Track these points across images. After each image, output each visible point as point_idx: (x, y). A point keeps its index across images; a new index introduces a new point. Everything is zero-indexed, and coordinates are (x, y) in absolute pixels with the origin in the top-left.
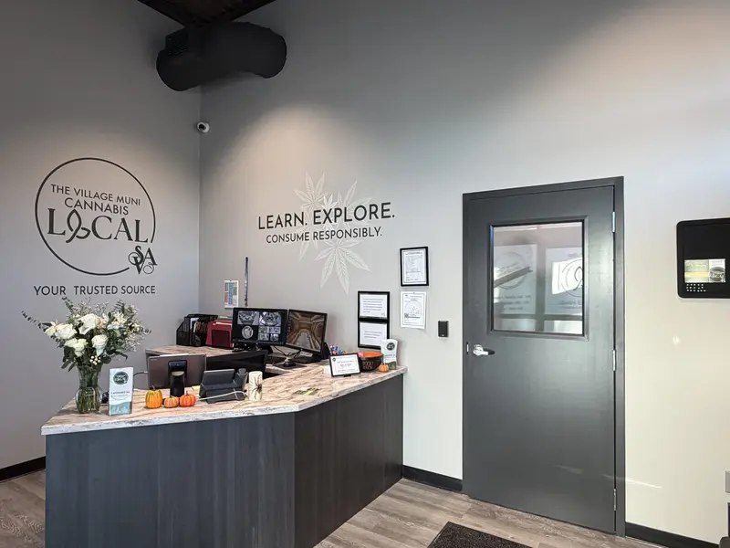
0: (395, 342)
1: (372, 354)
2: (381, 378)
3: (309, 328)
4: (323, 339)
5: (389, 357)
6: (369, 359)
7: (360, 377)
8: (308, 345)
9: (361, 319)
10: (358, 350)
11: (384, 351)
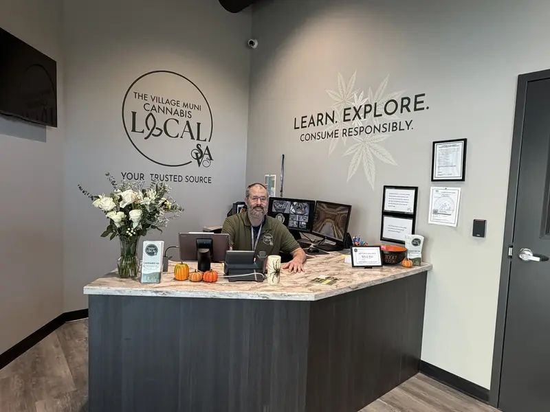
0: (422, 238)
1: (394, 248)
2: (405, 273)
3: (334, 218)
4: (346, 230)
5: (414, 253)
6: (392, 253)
7: (381, 271)
8: (332, 234)
9: (385, 213)
10: (380, 243)
11: (409, 246)
